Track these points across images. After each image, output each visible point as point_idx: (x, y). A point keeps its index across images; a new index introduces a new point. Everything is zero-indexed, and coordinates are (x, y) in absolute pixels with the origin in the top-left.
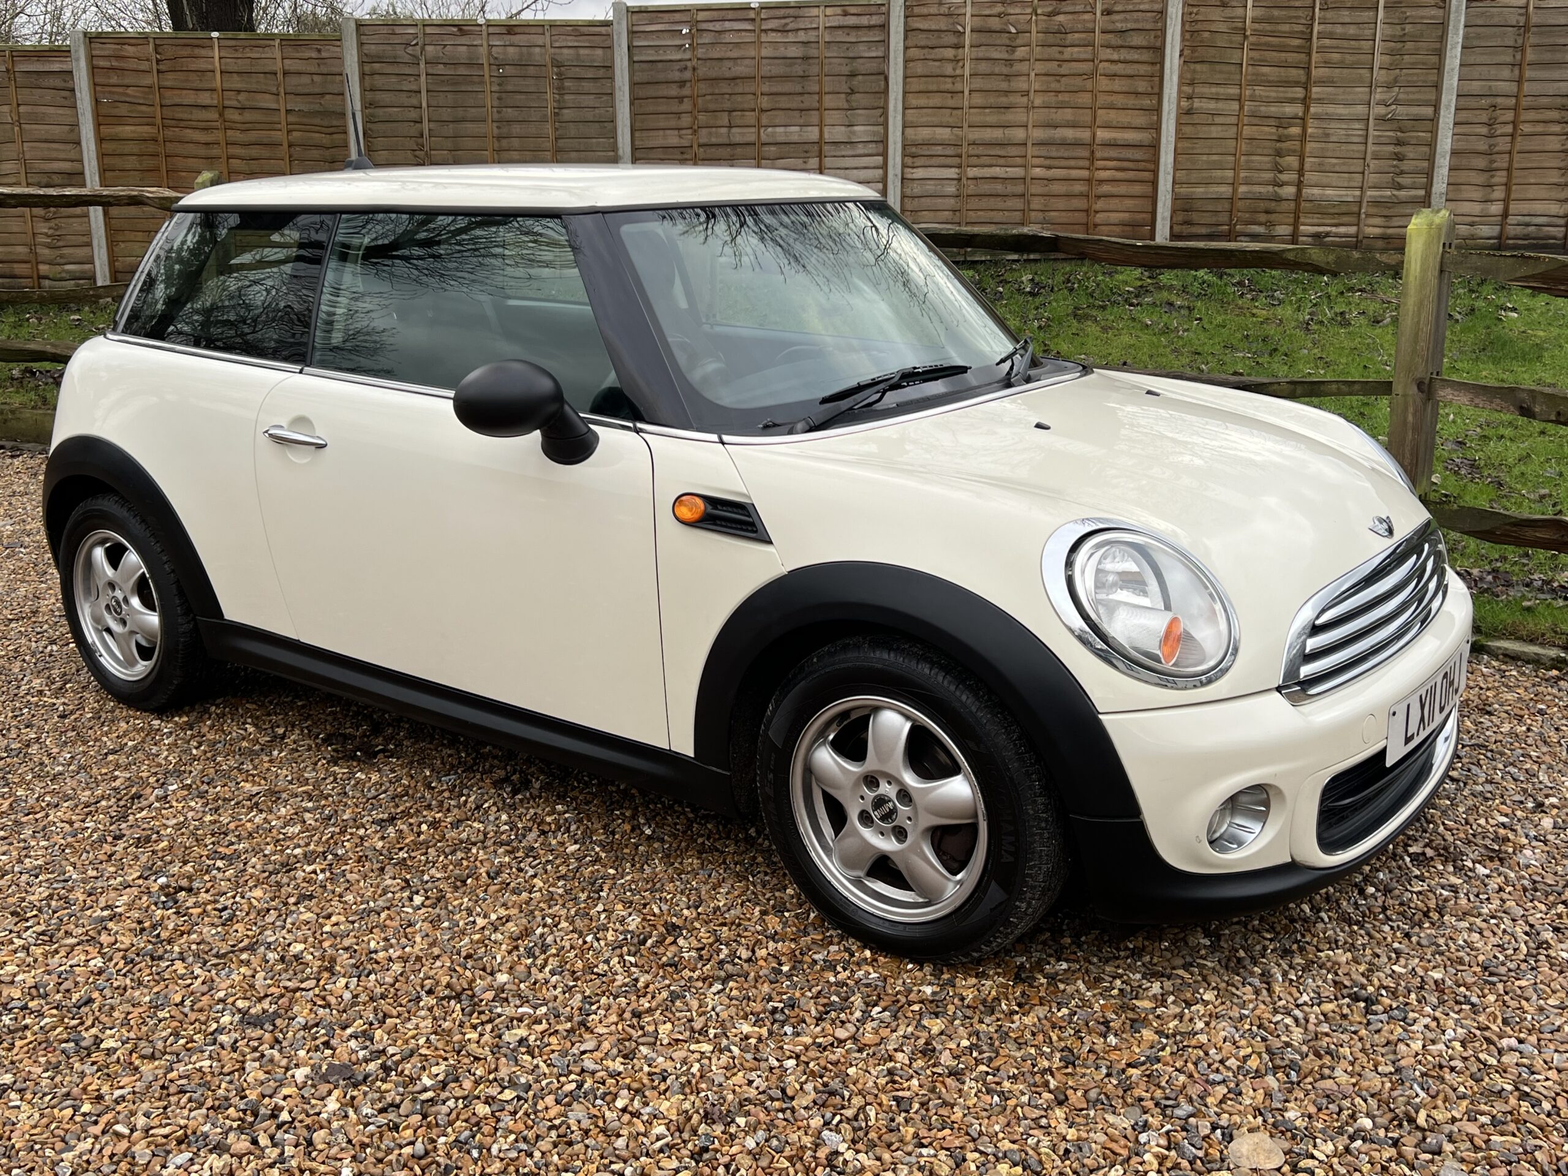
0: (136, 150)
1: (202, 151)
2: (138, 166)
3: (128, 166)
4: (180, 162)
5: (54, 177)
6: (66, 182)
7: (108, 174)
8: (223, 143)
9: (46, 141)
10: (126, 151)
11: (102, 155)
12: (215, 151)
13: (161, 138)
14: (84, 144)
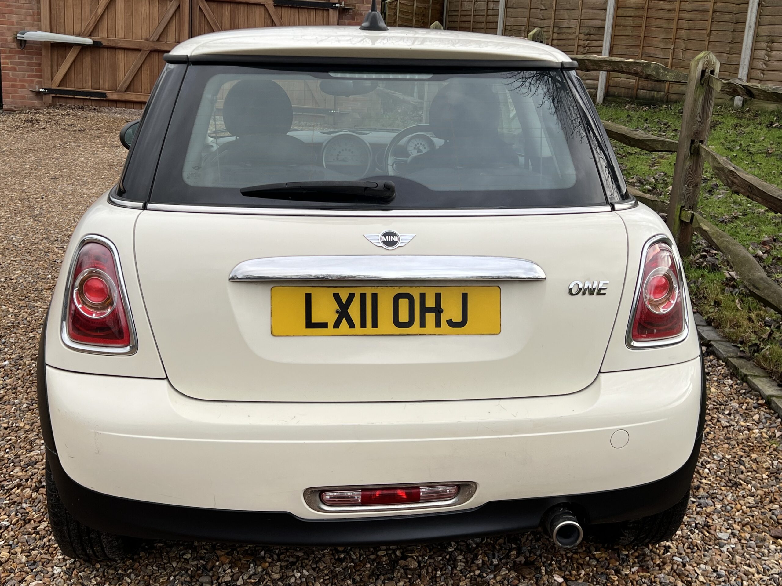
0: (633, 14)
1: (666, 15)
2: (632, 24)
3: (627, 24)
4: (653, 22)
5: (592, 29)
6: (596, 32)
7: (617, 28)
8: (677, 10)
9: (593, 9)
10: (628, 14)
11: (616, 17)
12: (671, 15)
13: (646, 7)
14: (608, 10)
